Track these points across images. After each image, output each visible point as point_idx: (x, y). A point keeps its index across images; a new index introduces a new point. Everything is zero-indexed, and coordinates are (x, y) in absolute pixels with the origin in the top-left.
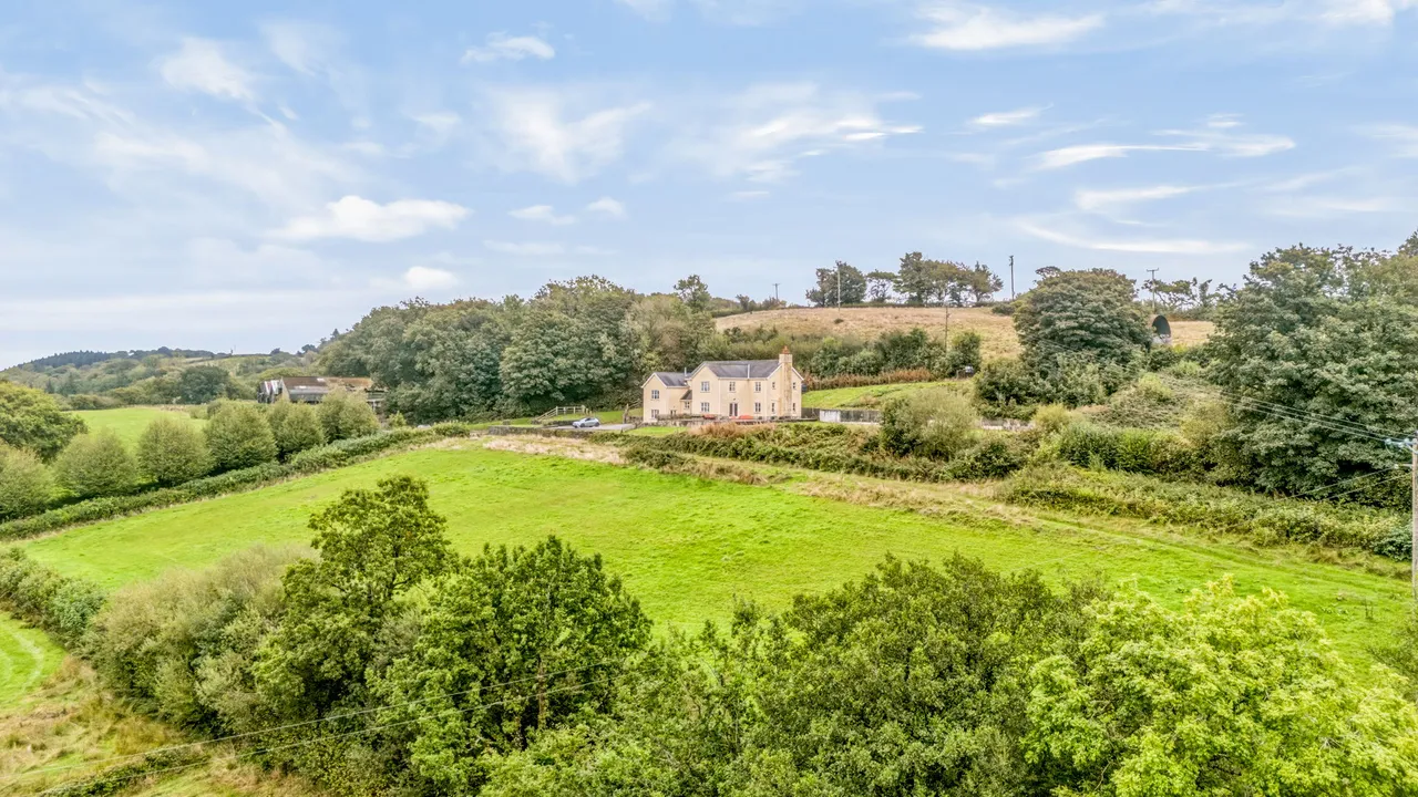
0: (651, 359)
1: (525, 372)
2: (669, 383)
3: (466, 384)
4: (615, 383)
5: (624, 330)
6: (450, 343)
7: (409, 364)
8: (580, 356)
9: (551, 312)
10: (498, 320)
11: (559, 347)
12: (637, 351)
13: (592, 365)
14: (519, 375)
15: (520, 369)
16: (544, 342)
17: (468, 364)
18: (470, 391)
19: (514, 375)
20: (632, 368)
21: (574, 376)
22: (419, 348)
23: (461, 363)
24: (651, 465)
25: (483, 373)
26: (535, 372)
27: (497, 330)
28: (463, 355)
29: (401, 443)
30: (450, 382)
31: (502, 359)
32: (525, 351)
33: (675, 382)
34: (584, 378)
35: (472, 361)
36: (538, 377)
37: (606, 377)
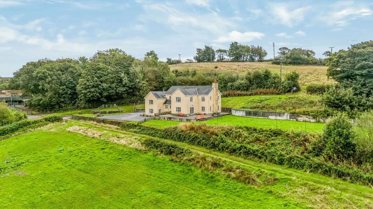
0: (144, 84)
1: (88, 90)
2: (158, 97)
3: (63, 94)
4: (128, 93)
5: (131, 71)
6: (54, 77)
7: (36, 86)
8: (113, 82)
9: (99, 63)
10: (76, 67)
11: (103, 79)
12: (137, 80)
13: (118, 86)
14: (85, 91)
15: (86, 89)
16: (96, 77)
17: (63, 86)
18: (64, 97)
19: (83, 91)
20: (135, 87)
21: (110, 91)
22: (41, 79)
23: (60, 86)
24: (162, 152)
25: (70, 90)
26: (92, 90)
27: (75, 71)
28: (61, 82)
29: (25, 128)
30: (55, 94)
31: (78, 83)
32: (88, 81)
33: (160, 95)
34: (115, 92)
35: (65, 85)
36: (94, 92)
37: (124, 91)
